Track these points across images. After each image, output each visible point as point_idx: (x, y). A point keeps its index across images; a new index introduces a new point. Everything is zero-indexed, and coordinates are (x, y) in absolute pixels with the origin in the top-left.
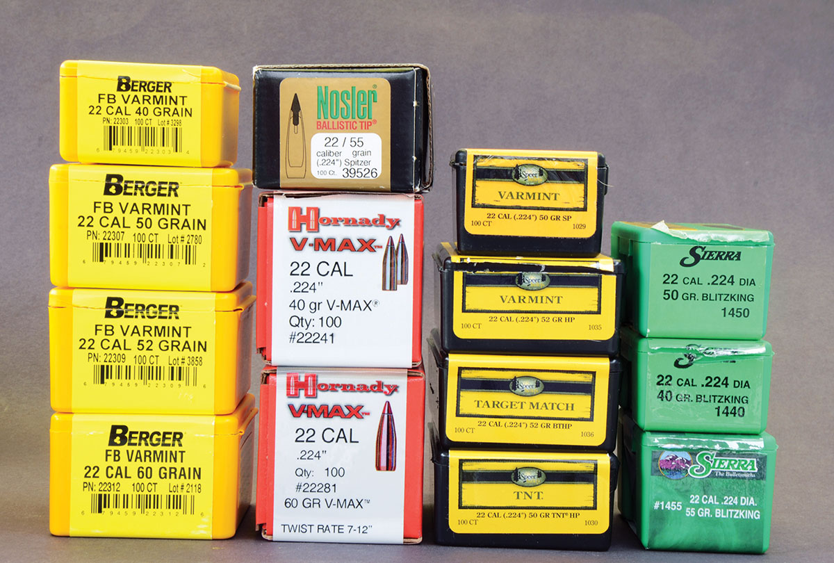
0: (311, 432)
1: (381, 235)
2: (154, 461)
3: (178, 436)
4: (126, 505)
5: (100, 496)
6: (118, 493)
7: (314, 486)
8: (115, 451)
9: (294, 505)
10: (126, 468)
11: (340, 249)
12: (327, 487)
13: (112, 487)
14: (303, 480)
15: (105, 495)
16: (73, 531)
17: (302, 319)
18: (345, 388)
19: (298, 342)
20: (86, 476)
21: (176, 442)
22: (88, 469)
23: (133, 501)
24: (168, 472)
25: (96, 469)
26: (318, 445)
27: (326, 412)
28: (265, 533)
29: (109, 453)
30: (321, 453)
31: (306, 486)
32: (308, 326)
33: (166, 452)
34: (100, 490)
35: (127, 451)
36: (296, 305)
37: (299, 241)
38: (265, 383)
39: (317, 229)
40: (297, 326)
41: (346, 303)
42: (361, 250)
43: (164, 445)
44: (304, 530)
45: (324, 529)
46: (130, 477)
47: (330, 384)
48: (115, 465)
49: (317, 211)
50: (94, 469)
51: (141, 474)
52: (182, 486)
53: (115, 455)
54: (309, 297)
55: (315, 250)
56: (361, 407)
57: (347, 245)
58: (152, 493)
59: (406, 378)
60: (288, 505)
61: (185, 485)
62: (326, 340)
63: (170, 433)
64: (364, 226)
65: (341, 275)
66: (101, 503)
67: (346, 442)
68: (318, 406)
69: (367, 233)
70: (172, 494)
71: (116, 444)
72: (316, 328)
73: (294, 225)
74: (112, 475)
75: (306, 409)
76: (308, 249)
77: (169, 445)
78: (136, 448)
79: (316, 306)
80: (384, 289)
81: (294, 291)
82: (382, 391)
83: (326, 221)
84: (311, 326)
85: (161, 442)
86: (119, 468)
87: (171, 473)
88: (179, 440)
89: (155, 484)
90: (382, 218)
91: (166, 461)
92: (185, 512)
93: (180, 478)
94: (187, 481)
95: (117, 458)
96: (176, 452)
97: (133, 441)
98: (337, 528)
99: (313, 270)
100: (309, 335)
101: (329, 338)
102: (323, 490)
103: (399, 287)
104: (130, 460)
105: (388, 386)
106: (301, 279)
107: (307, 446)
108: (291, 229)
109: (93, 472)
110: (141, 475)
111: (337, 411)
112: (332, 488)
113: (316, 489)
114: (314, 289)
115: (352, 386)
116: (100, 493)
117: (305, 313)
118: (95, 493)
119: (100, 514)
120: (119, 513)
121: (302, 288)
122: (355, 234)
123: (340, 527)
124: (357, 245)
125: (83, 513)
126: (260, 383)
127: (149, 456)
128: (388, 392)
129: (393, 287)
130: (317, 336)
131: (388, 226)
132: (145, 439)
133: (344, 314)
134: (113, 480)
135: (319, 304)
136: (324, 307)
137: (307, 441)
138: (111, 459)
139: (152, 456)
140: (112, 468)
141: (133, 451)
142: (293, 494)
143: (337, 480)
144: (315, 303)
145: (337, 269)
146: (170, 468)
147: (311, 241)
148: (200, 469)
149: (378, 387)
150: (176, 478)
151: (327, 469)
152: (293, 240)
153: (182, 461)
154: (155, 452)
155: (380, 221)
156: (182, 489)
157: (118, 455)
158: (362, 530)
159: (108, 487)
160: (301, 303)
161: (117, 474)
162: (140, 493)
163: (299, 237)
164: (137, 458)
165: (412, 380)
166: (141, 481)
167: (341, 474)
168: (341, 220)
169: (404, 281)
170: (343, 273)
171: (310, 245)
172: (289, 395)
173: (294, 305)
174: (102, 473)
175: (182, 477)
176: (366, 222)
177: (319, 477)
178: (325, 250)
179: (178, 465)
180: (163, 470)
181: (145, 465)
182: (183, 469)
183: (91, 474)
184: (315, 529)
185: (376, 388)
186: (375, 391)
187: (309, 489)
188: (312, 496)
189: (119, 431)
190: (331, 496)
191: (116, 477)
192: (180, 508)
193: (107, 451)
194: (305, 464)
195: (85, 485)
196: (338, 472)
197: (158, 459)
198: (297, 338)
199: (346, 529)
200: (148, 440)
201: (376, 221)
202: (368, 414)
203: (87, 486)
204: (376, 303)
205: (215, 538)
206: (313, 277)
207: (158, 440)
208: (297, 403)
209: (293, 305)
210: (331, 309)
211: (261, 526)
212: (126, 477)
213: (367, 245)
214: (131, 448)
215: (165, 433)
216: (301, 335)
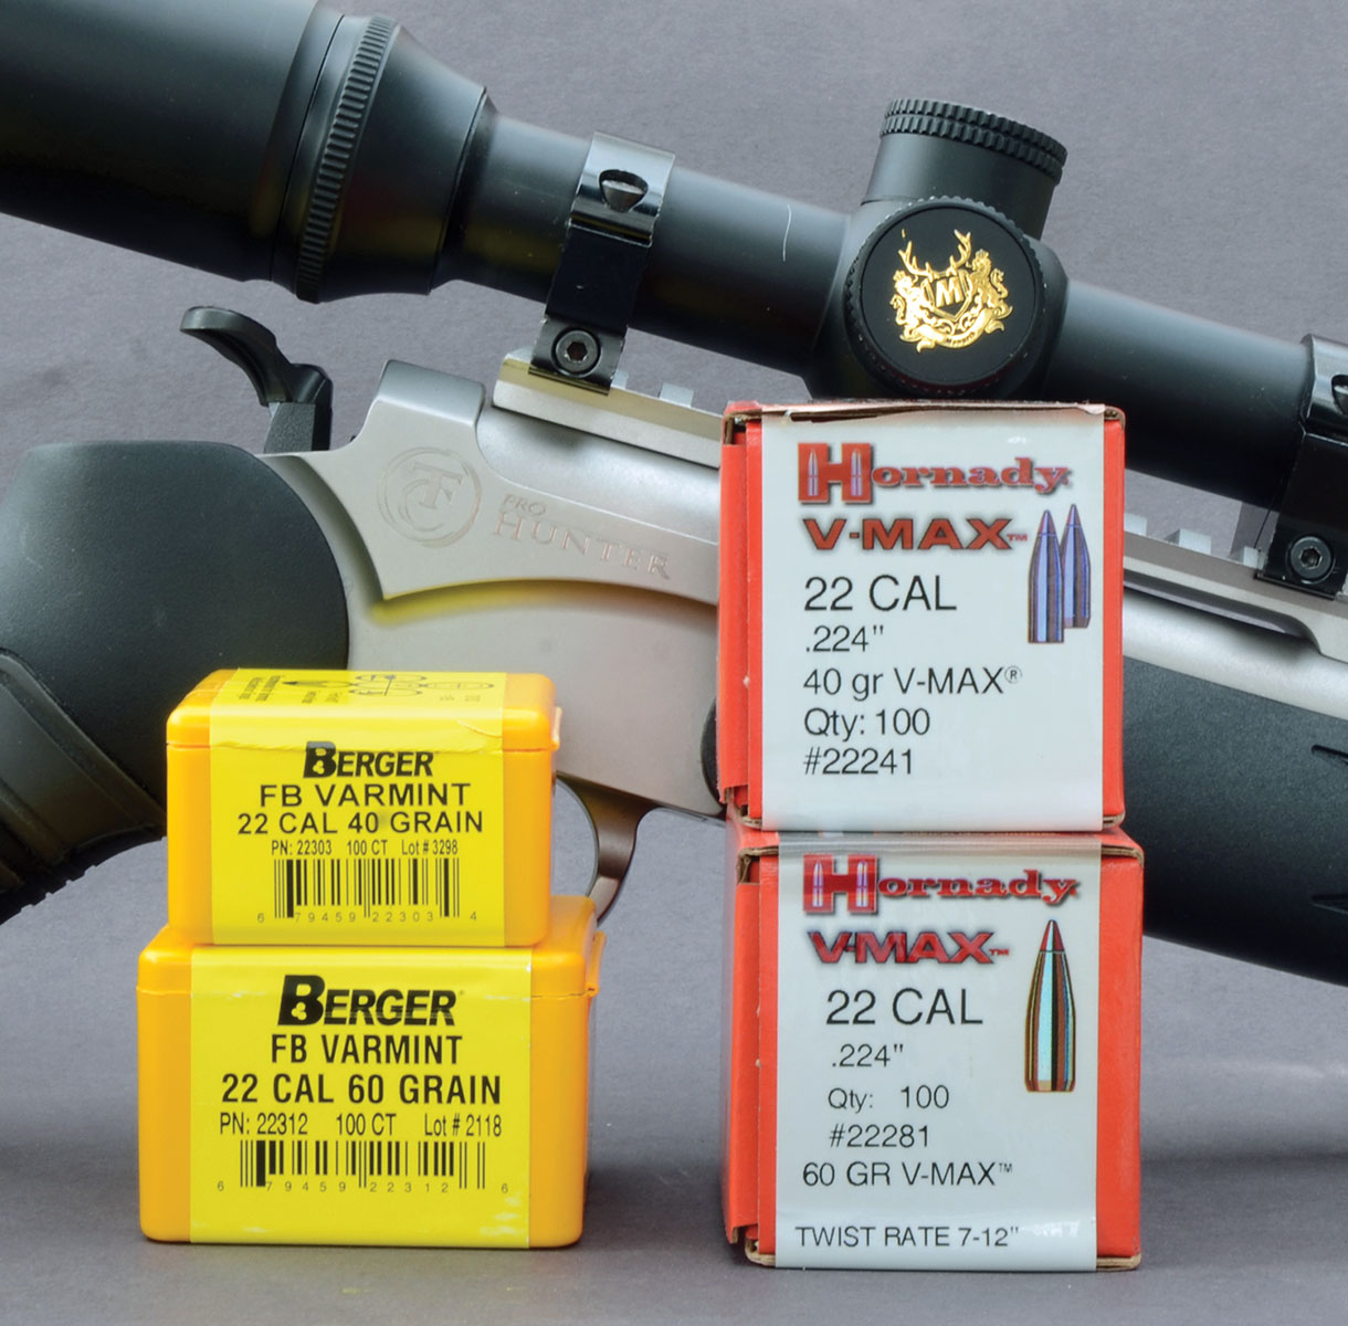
0: (865, 1000)
1: (1024, 509)
2: (388, 1061)
3: (444, 1002)
4: (322, 1167)
5: (261, 1145)
6: (303, 1138)
7: (873, 1131)
8: (294, 1037)
9: (827, 1176)
10: (321, 1078)
11: (926, 545)
12: (906, 1133)
13: (289, 1123)
14: (848, 1117)
15: (273, 1144)
16: (199, 1229)
17: (835, 716)
18: (948, 888)
19: (825, 772)
20: (226, 1098)
21: (441, 1016)
22: (231, 1080)
23: (338, 1157)
24: (421, 1087)
25: (250, 1080)
26: (884, 1030)
27: (901, 949)
28: (754, 1249)
29: (280, 1042)
30: (890, 1050)
31: (855, 1131)
32: (849, 732)
33: (417, 1039)
34: (259, 1132)
35: (324, 1037)
36: (821, 682)
37: (825, 525)
38: (748, 879)
39: (868, 498)
40: (823, 732)
41: (941, 676)
42: (976, 545)
43: (410, 1021)
44: (853, 1241)
45: (901, 1236)
46: (331, 1101)
47: (911, 880)
48: (294, 1072)
49: (868, 452)
50: (245, 1080)
51: (357, 1091)
52: (457, 1120)
53: (294, 1048)
54: (852, 663)
55: (865, 547)
56: (986, 935)
57: (941, 533)
58: (385, 1139)
59: (1099, 860)
60: (811, 1178)
61: (463, 1118)
62: (892, 766)
63: (425, 994)
64: (982, 487)
65: (928, 607)
66: (265, 1161)
67: (952, 1021)
68: (881, 934)
69: (989, 503)
70: (431, 1140)
71: (296, 1021)
72: (869, 736)
73: (813, 489)
74: (288, 1096)
75: (852, 941)
76: (847, 548)
77: (422, 1022)
78: (343, 1031)
79: (867, 685)
80: (1033, 638)
81: (816, 649)
82: (1038, 896)
83: (889, 478)
84: (855, 732)
85: (404, 1015)
86: (304, 1077)
87: (427, 1089)
88: (446, 1009)
89: (391, 1116)
90: (1026, 466)
91: (417, 1061)
92: (463, 1183)
93: (449, 1101)
94: (468, 1108)
95: (299, 1054)
96: (440, 1039)
97: (336, 1013)
98: (931, 1234)
99: (859, 597)
100: (851, 756)
101: (900, 761)
102: (895, 1140)
103: (1070, 633)
104: (330, 1059)
105: (1053, 883)
106: (831, 619)
107: (856, 1034)
108: (805, 497)
109: (241, 1088)
110: (356, 1093)
111: (928, 946)
112: (918, 1136)
113: (879, 1140)
114: (864, 644)
115: (964, 884)
116: (261, 1137)
117: (844, 704)
118: (249, 1138)
119: (261, 1189)
120: (306, 1187)
121: (833, 639)
122: (959, 506)
123: (940, 1232)
124: (966, 533)
125: (220, 1185)
126: (735, 879)
127: (376, 1049)
128: (1053, 896)
129: (1054, 637)
130: (870, 755)
131: (1038, 487)
132: (365, 1009)
133: (936, 703)
134: (290, 1108)
135: (875, 678)
136: (888, 685)
137: (856, 1021)
138: (284, 1056)
139: (382, 1049)
140: (288, 1079)
141: (336, 1038)
142: (822, 1152)
143: (931, 1116)
144: (867, 678)
145: (917, 592)
146: (427, 1078)
147: (854, 524)
148: (497, 1079)
149: (1031, 884)
150: (440, 1100)
151: (907, 1090)
152: (810, 524)
153: (454, 1061)
154: (390, 1039)
155: (1023, 474)
156: (456, 1127)
157: (301, 1047)
158: (993, 1239)
159: (278, 1123)
160: (832, 677)
161: (300, 1093)
162: (355, 1137)
163: (824, 515)
164: (346, 1053)
165: (1112, 865)
166: (356, 1109)
167: (941, 1101)
168: (927, 473)
169: (1080, 620)
170: (933, 604)
171: (853, 536)
172: (809, 909)
173: (814, 682)
174: (264, 1091)
175: (456, 1099)
176: (984, 478)
177: (887, 1109)
178: (888, 546)
179: (446, 1071)
180: (409, 1083)
181: (368, 1069)
182: (456, 1079)
183: (238, 1093)
184: (877, 1236)
185: (1024, 889)
186: (1021, 897)
187: (862, 1140)
188: (868, 1155)
189: (303, 990)
190: (919, 1155)
191: (297, 1099)
192: (452, 1173)
193: (275, 1037)
194: (853, 1079)
195: (225, 1119)
196: (933, 1096)
197: (397, 1056)
198: (823, 762)
199: (955, 1236)
200: (373, 1010)
201: (1012, 475)
202: (1004, 952)
203: (228, 1119)
204: (1013, 674)
205: (535, 1244)
206: (861, 614)
207: (397, 1009)
208: (830, 927)
209: (812, 682)
210: (904, 691)
211: (742, 1231)
212: (321, 1099)
213: (992, 534)
214: (331, 1030)
215: (413, 994)
216: (832, 756)
